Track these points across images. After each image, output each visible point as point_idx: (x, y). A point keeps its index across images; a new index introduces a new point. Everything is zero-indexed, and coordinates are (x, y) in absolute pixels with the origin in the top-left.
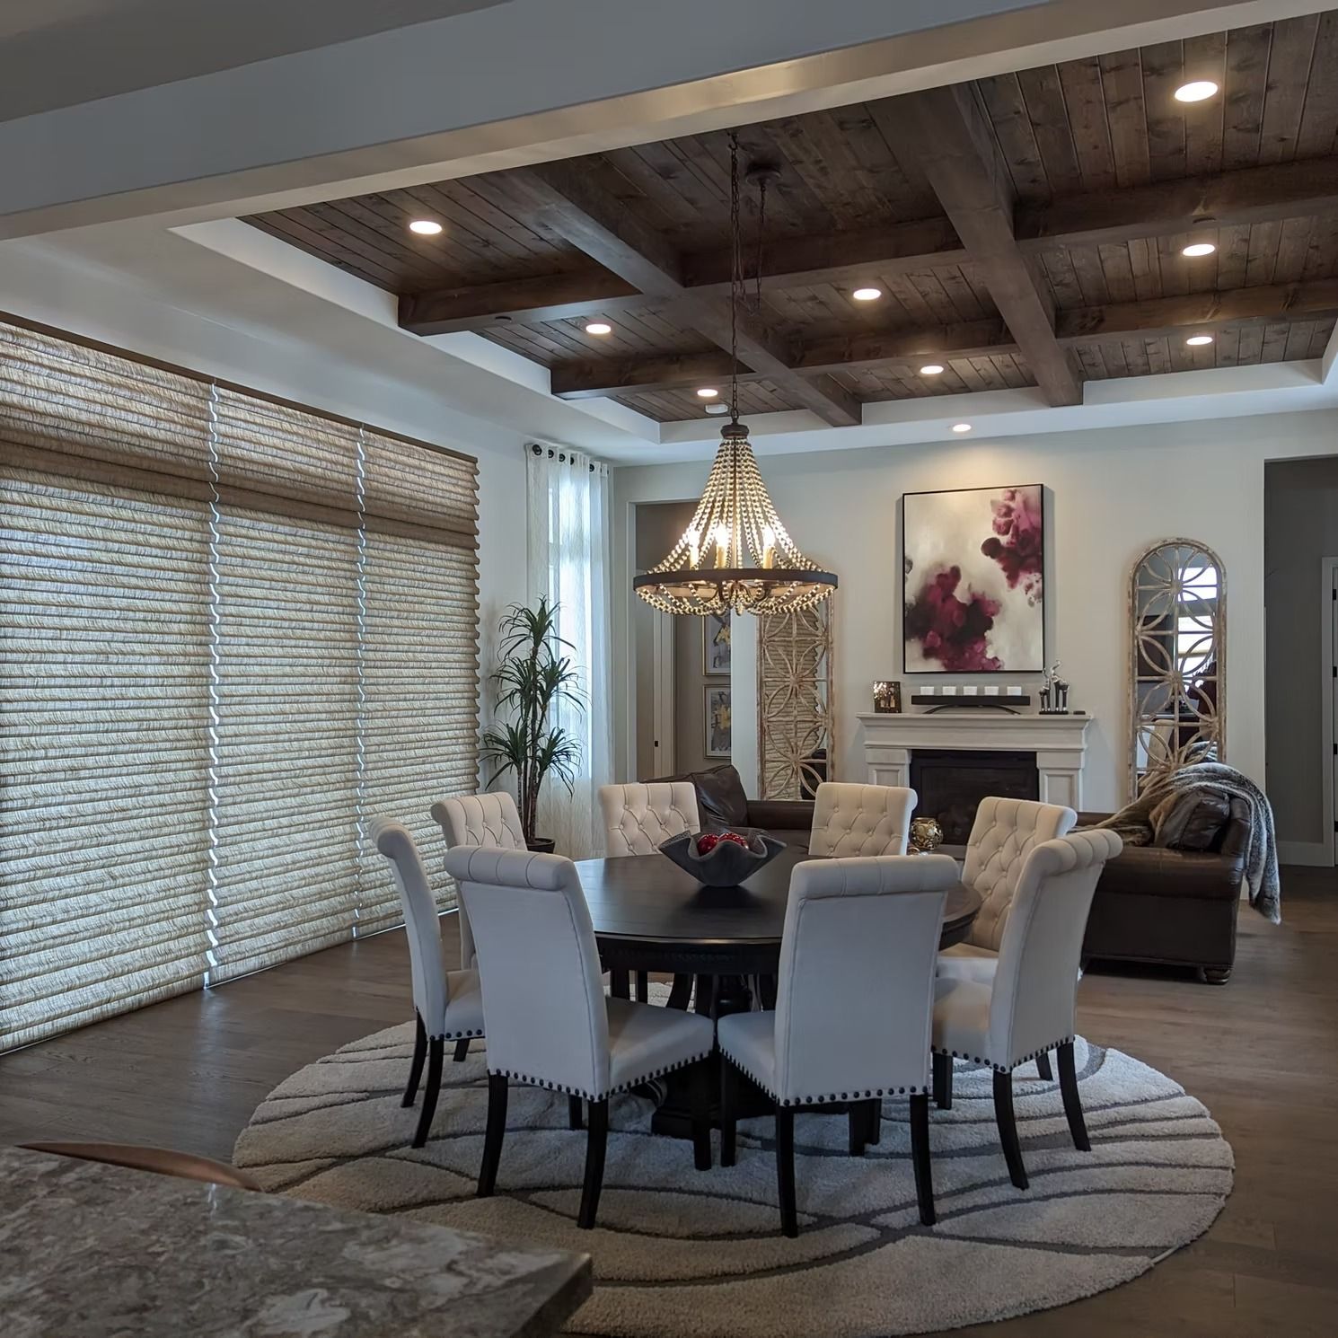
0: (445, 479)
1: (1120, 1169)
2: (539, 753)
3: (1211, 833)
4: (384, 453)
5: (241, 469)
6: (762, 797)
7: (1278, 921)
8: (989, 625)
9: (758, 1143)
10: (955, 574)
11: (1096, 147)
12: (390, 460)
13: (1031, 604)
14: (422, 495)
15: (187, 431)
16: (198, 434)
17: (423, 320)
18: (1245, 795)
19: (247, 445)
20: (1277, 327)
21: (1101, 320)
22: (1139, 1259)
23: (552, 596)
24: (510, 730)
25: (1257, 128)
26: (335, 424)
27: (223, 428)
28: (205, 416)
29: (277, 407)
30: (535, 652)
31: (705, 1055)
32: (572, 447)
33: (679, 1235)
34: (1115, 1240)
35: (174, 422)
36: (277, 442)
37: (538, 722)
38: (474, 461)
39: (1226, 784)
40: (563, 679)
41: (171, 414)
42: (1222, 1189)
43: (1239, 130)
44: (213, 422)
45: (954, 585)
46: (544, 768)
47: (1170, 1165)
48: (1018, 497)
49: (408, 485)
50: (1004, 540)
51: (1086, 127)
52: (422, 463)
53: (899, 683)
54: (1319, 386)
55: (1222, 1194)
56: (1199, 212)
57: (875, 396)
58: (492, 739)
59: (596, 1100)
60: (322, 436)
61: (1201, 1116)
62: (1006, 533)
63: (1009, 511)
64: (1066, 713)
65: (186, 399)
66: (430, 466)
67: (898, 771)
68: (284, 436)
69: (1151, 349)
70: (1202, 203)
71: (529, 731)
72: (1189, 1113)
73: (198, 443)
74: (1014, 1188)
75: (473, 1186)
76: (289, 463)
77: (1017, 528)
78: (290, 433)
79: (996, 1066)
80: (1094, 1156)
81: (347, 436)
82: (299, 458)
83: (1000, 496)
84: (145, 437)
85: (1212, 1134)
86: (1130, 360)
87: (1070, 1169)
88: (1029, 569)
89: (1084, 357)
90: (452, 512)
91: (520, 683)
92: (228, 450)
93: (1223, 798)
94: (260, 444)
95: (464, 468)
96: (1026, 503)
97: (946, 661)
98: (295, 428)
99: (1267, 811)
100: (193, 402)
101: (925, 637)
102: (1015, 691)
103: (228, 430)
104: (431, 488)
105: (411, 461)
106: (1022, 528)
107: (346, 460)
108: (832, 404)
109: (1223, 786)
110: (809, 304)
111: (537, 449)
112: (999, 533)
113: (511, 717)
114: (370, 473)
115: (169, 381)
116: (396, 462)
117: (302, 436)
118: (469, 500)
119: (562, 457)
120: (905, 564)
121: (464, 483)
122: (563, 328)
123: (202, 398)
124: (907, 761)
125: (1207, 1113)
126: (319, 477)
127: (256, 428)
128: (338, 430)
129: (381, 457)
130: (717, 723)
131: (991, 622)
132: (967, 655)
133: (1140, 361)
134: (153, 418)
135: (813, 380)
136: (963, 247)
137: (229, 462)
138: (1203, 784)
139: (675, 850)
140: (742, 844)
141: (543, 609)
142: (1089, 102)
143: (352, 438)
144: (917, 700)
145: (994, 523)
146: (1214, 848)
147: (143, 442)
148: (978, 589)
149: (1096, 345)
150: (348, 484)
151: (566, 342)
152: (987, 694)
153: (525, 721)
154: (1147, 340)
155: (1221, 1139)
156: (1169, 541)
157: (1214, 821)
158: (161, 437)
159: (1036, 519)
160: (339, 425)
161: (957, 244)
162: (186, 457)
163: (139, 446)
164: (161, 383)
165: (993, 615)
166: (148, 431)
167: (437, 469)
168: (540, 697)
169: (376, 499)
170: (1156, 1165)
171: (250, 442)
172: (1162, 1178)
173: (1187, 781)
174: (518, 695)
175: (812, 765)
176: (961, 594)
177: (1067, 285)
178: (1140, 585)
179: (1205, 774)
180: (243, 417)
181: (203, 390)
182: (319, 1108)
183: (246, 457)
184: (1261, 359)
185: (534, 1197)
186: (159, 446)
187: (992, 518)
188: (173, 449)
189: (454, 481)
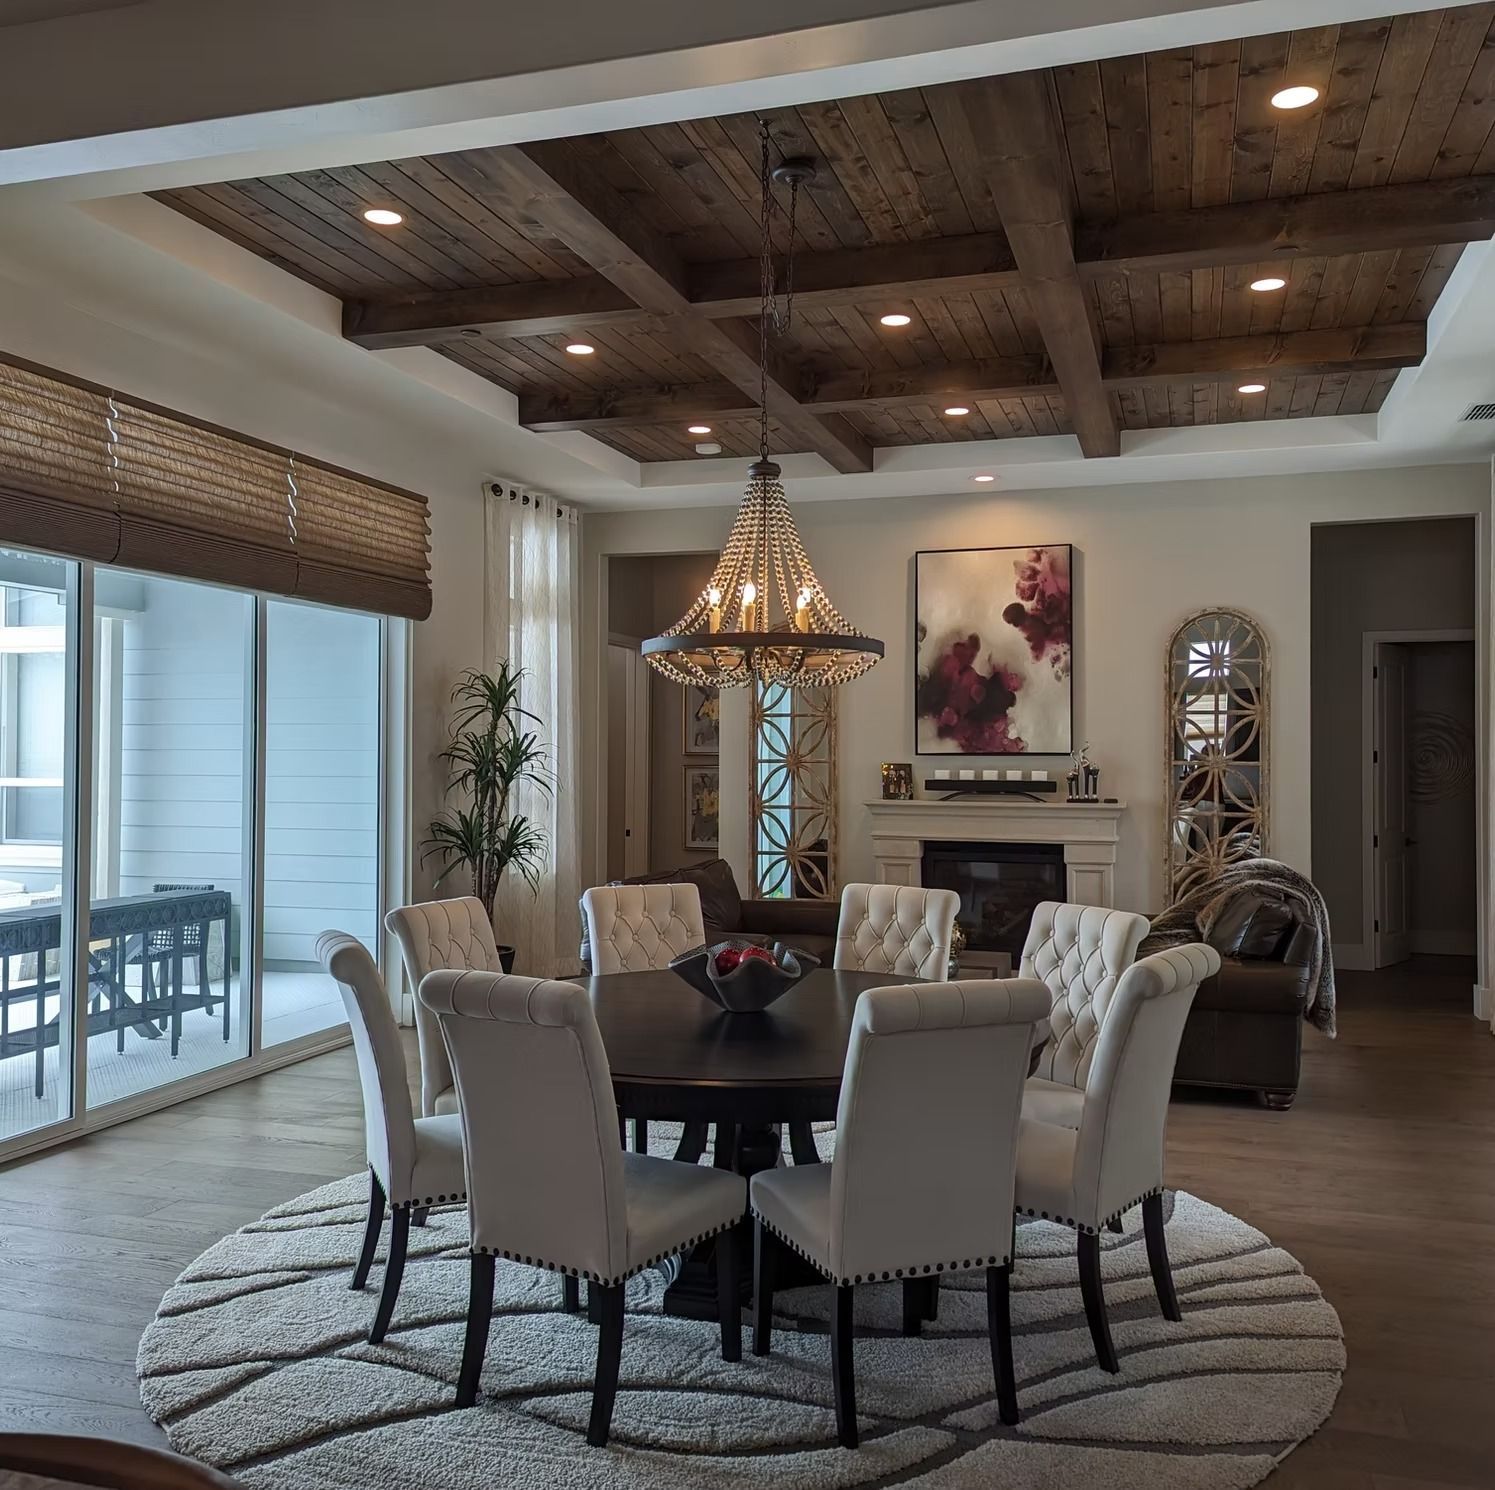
0: (392, 521)
1: (1219, 1342)
2: (498, 846)
3: (1274, 939)
4: (319, 488)
5: (147, 500)
6: (753, 896)
7: (1334, 1035)
8: (1012, 702)
9: (794, 1324)
10: (974, 642)
11: (1175, 159)
12: (327, 496)
13: (1058, 678)
14: (364, 539)
15: (80, 452)
16: (93, 456)
17: (370, 331)
18: (1299, 894)
19: (156, 473)
20: (1336, 376)
21: (1152, 361)
22: (1261, 1458)
23: (512, 662)
24: (463, 818)
25: (1354, 146)
26: (260, 451)
27: (124, 450)
28: (102, 436)
29: (189, 428)
30: (494, 727)
31: (737, 1221)
32: (537, 488)
33: (714, 1450)
34: (1230, 1435)
35: (64, 441)
36: (190, 469)
37: (497, 810)
38: (424, 500)
39: (1279, 882)
40: (528, 759)
41: (59, 431)
42: (1336, 1364)
43: (1335, 146)
44: (112, 443)
45: (972, 656)
46: (503, 862)
47: (1273, 1336)
48: (1044, 558)
49: (348, 527)
50: (1028, 605)
51: (1167, 133)
52: (365, 502)
53: (910, 765)
54: (1375, 443)
55: (1338, 1370)
56: (1281, 238)
57: (891, 440)
58: (439, 828)
59: (611, 1285)
60: (245, 465)
61: (1294, 1272)
62: (1031, 598)
63: (1034, 573)
64: (1096, 801)
65: (78, 414)
66: (373, 505)
67: (908, 865)
68: (200, 463)
69: (1198, 397)
70: (1285, 228)
71: (486, 820)
72: (1282, 1269)
73: (93, 468)
74: (1103, 1372)
75: (450, 1392)
76: (206, 496)
77: (1042, 593)
78: (206, 459)
79: (1081, 1227)
80: (1186, 1327)
81: (276, 466)
82: (218, 490)
83: (1025, 556)
84: (27, 458)
85: (1311, 1294)
86: (1174, 408)
87: (1162, 1344)
88: (1056, 639)
89: (1125, 404)
90: (401, 560)
91: (474, 763)
92: (130, 478)
93: (1280, 899)
94: (171, 471)
95: (413, 509)
96: (1052, 565)
97: (963, 741)
98: (212, 454)
99: (1322, 912)
100: (86, 417)
101: (940, 715)
102: (1039, 776)
103: (131, 453)
104: (375, 530)
105: (351, 498)
106: (1048, 593)
107: (274, 495)
108: (844, 447)
109: (1277, 885)
110: (828, 329)
111: (497, 489)
112: (1022, 598)
113: (464, 802)
114: (304, 511)
115: (56, 391)
116: (335, 499)
117: (222, 464)
118: (419, 546)
119: (526, 500)
120: (919, 631)
121: (413, 527)
122: (539, 347)
123: (97, 414)
124: (918, 853)
125: (1301, 1268)
126: (241, 514)
127: (166, 452)
128: (264, 458)
129: (315, 492)
130: (698, 809)
131: (1014, 698)
132: (987, 735)
133: (1185, 409)
134: (37, 435)
135: (824, 419)
136: (1017, 268)
137: (133, 492)
138: (1256, 882)
139: (690, 969)
140: (770, 961)
141: (504, 675)
142: (1175, 104)
143: (281, 468)
144: (932, 785)
145: (1018, 587)
146: (1276, 956)
147: (24, 465)
148: (999, 659)
149: (1142, 389)
150: (277, 523)
151: (541, 363)
152: (1009, 778)
153: (481, 808)
154: (1196, 387)
155: (1322, 1301)
156: (1209, 610)
157: (1276, 926)
158: (47, 459)
159: (1064, 583)
160: (265, 453)
161: (1009, 264)
162: (79, 485)
163: (20, 469)
164: (46, 394)
165: (1016, 690)
166: (30, 450)
167: (382, 508)
168: (499, 780)
169: (311, 543)
170: (1259, 1336)
171: (158, 468)
172: (1266, 1352)
173: (1236, 878)
174: (471, 778)
175: (809, 858)
176: (980, 666)
177: (1119, 319)
178: (1178, 659)
179: (1256, 871)
180: (148, 439)
181: (98, 403)
182: (246, 1293)
183: (153, 487)
184: (1313, 412)
185: (528, 1405)
186: (44, 470)
187: (1016, 582)
188: (64, 475)
189: (403, 524)
